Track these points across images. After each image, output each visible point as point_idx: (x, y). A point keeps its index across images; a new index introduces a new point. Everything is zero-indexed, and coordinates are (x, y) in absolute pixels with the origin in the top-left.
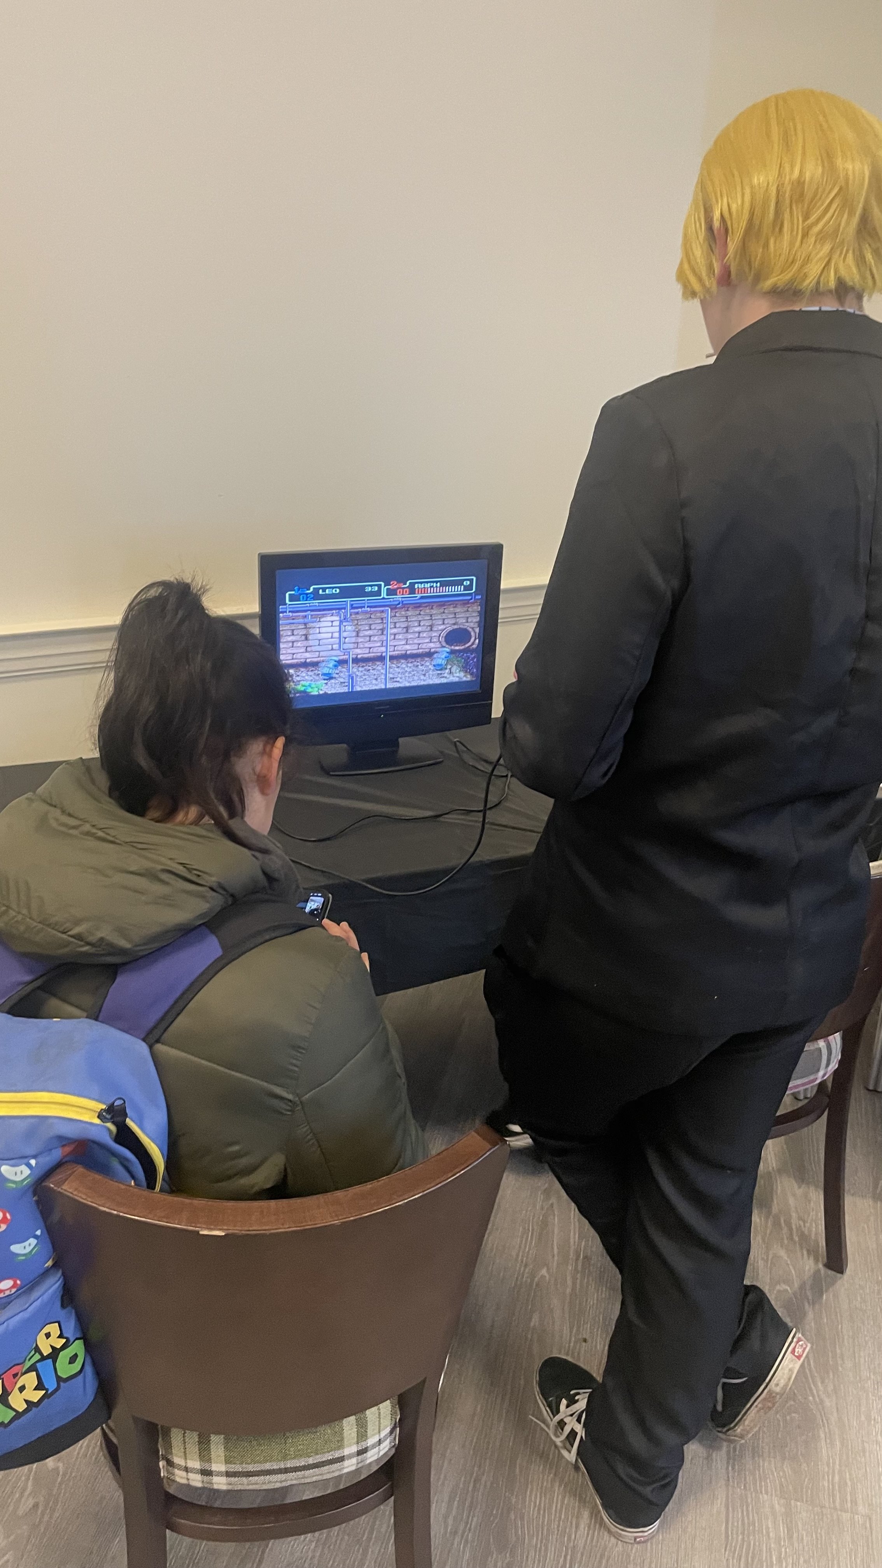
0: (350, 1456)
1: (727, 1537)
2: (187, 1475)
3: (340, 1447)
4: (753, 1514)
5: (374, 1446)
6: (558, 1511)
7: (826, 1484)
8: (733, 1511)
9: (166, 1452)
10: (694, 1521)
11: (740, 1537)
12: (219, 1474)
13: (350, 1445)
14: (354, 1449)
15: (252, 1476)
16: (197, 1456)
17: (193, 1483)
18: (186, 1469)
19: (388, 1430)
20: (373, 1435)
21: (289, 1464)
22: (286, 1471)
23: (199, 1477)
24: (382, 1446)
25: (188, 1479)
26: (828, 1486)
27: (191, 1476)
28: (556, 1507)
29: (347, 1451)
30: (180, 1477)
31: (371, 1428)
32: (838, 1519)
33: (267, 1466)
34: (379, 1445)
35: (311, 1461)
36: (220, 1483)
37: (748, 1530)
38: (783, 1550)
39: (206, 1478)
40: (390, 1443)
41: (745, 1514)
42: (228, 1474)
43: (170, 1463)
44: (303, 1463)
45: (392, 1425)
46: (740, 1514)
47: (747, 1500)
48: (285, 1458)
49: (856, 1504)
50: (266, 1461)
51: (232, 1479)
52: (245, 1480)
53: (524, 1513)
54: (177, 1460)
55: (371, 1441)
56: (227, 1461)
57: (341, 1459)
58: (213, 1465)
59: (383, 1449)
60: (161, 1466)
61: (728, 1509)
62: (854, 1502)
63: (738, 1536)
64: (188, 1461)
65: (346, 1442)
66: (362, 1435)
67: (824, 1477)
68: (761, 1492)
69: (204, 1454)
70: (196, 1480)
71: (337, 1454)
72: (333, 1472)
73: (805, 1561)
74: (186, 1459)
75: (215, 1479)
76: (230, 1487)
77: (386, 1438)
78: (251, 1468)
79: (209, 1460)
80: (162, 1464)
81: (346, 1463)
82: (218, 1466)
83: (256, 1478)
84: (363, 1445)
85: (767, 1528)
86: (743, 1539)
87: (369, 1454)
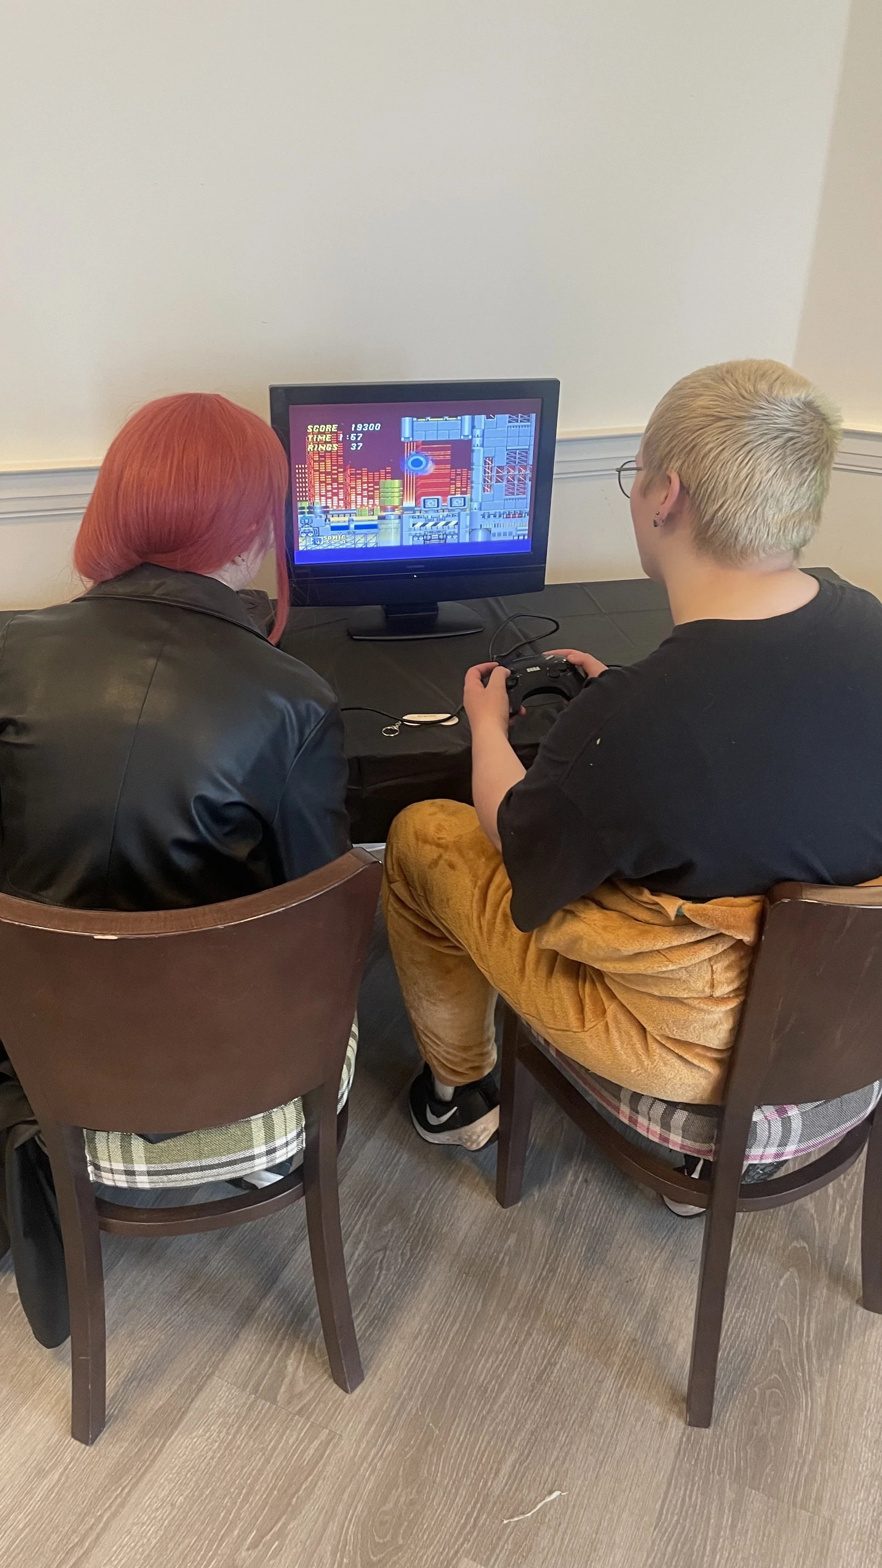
0: (260, 1156)
1: (661, 1514)
2: (113, 1176)
3: (251, 1147)
4: (697, 1494)
5: (282, 1147)
6: (480, 1452)
7: (791, 1475)
8: (675, 1487)
9: (93, 1158)
10: (628, 1490)
11: (675, 1518)
12: (142, 1173)
13: (259, 1145)
14: (264, 1149)
15: (171, 1174)
16: (120, 1159)
17: (119, 1184)
18: (112, 1171)
19: (294, 1133)
20: (280, 1137)
21: (205, 1162)
22: (202, 1168)
23: (124, 1177)
24: (290, 1147)
25: (114, 1180)
26: (793, 1478)
27: (117, 1177)
28: (480, 1448)
29: (256, 1151)
30: (108, 1180)
31: (278, 1129)
32: (795, 1517)
33: (185, 1165)
34: (287, 1146)
35: (224, 1159)
36: (143, 1182)
37: (687, 1511)
38: (721, 1540)
39: (130, 1178)
40: (298, 1145)
41: (688, 1493)
42: (149, 1173)
43: (97, 1167)
44: (217, 1162)
45: (299, 1130)
46: (682, 1492)
47: (694, 1478)
48: (200, 1157)
49: (820, 1503)
50: (183, 1160)
51: (155, 1178)
52: (165, 1178)
53: (443, 1449)
54: (104, 1164)
55: (279, 1142)
56: (148, 1161)
57: (252, 1158)
58: (135, 1165)
59: (291, 1150)
60: (89, 1171)
61: (669, 1485)
62: (819, 1500)
63: (672, 1516)
64: (112, 1163)
65: (255, 1143)
66: (270, 1136)
67: (790, 1466)
68: (713, 1472)
69: (127, 1156)
70: (122, 1181)
71: (248, 1154)
72: (246, 1169)
73: (743, 1559)
74: (110, 1162)
75: (138, 1178)
76: (153, 1186)
77: (293, 1140)
78: (170, 1167)
79: (131, 1161)
80: (90, 1169)
81: (257, 1161)
82: (140, 1166)
83: (175, 1176)
84: (271, 1145)
85: (709, 1513)
86: (678, 1521)
87: (278, 1154)
